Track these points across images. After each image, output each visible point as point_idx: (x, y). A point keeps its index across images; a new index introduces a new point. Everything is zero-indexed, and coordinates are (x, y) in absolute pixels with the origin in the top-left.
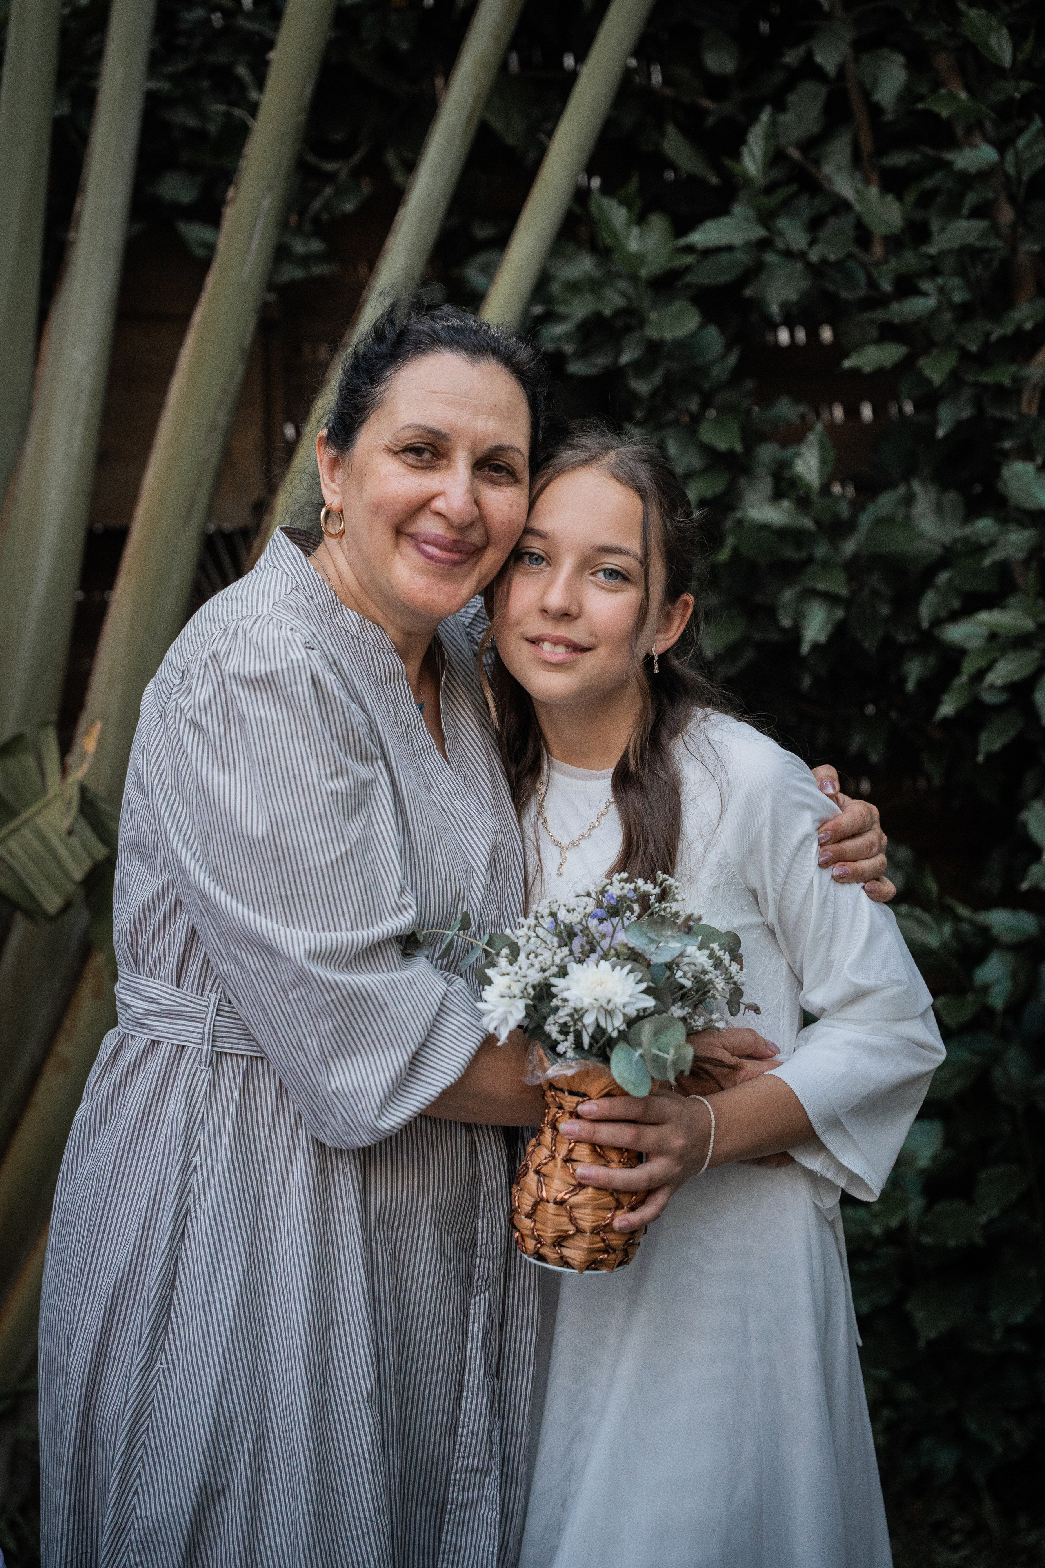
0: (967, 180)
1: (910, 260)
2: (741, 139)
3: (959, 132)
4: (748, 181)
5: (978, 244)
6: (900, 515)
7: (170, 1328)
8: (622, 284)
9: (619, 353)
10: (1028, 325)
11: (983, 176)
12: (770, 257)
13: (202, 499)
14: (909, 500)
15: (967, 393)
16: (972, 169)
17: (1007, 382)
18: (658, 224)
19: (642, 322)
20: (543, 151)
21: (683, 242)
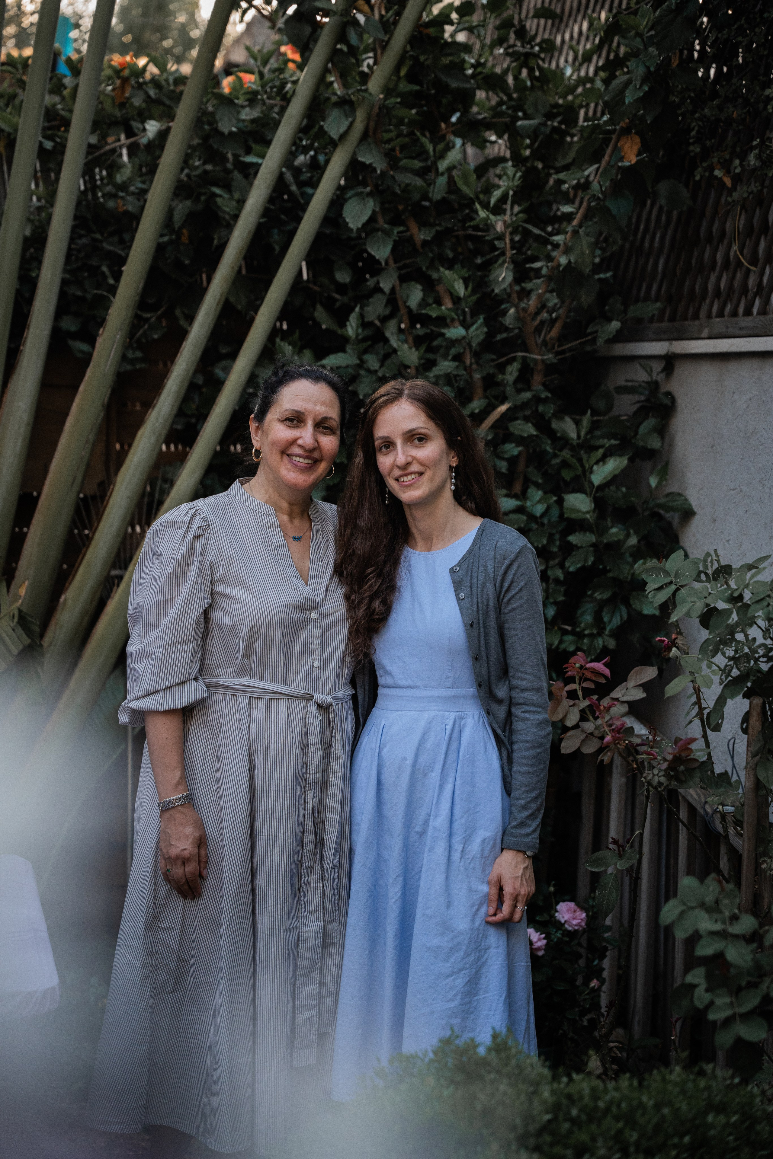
0: (453, 343)
2: (347, 318)
3: (448, 321)
4: (350, 338)
5: (455, 373)
10: (477, 411)
11: (458, 341)
13: (80, 476)
16: (454, 338)
18: (308, 354)
20: (252, 320)
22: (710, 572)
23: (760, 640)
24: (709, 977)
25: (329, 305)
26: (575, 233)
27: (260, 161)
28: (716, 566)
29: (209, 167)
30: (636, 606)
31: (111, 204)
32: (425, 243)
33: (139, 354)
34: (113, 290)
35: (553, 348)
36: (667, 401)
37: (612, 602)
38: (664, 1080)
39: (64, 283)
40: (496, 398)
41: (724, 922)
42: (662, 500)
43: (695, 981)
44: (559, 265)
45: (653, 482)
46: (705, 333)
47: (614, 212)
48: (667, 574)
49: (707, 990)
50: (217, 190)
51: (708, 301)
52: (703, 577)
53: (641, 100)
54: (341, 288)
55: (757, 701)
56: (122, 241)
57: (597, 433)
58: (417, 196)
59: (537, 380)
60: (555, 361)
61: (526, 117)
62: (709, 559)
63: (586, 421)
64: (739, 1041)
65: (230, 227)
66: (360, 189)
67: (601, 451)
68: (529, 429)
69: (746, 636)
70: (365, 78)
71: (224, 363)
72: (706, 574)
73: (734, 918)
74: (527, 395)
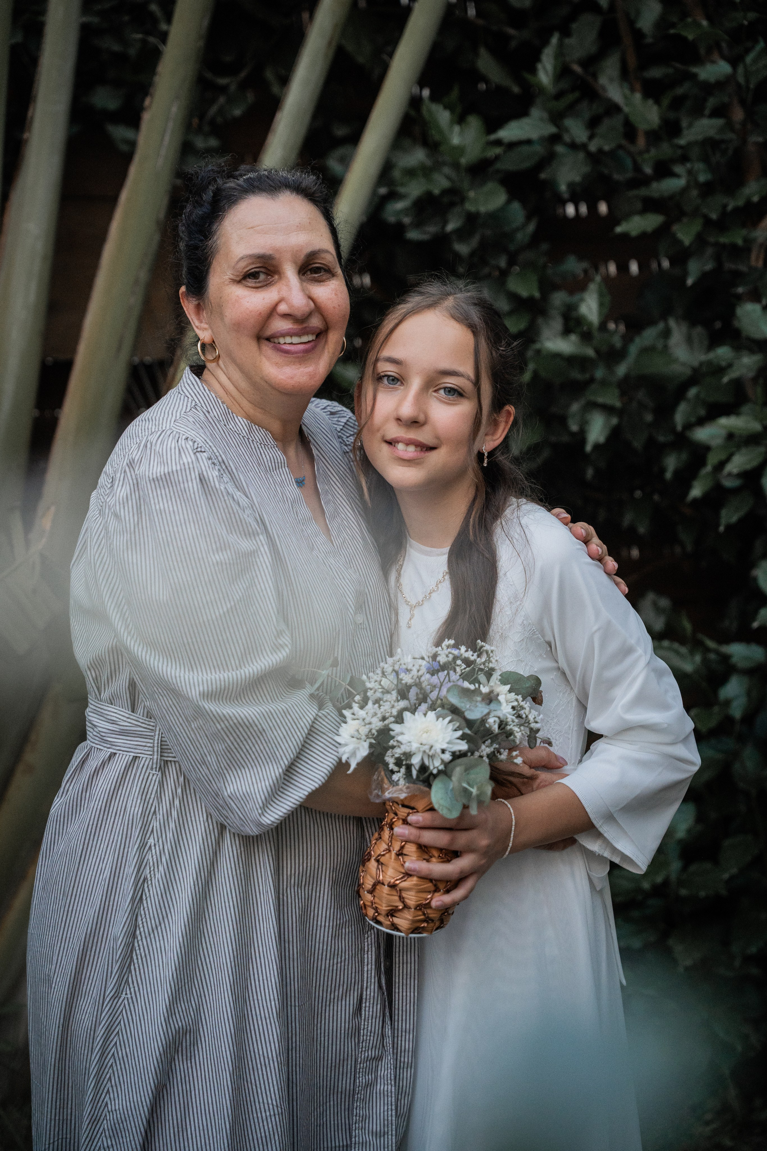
0: (708, 88)
1: (665, 150)
2: (536, 58)
3: (702, 51)
4: (542, 90)
5: (718, 137)
6: (660, 345)
7: (132, 967)
8: (446, 170)
9: (445, 223)
10: (756, 199)
11: (720, 85)
12: (560, 149)
13: (129, 337)
14: (667, 334)
15: (710, 251)
16: (712, 80)
17: (740, 242)
18: (474, 123)
19: (463, 199)
20: (385, 68)
21: (493, 137)
25: (499, 48)
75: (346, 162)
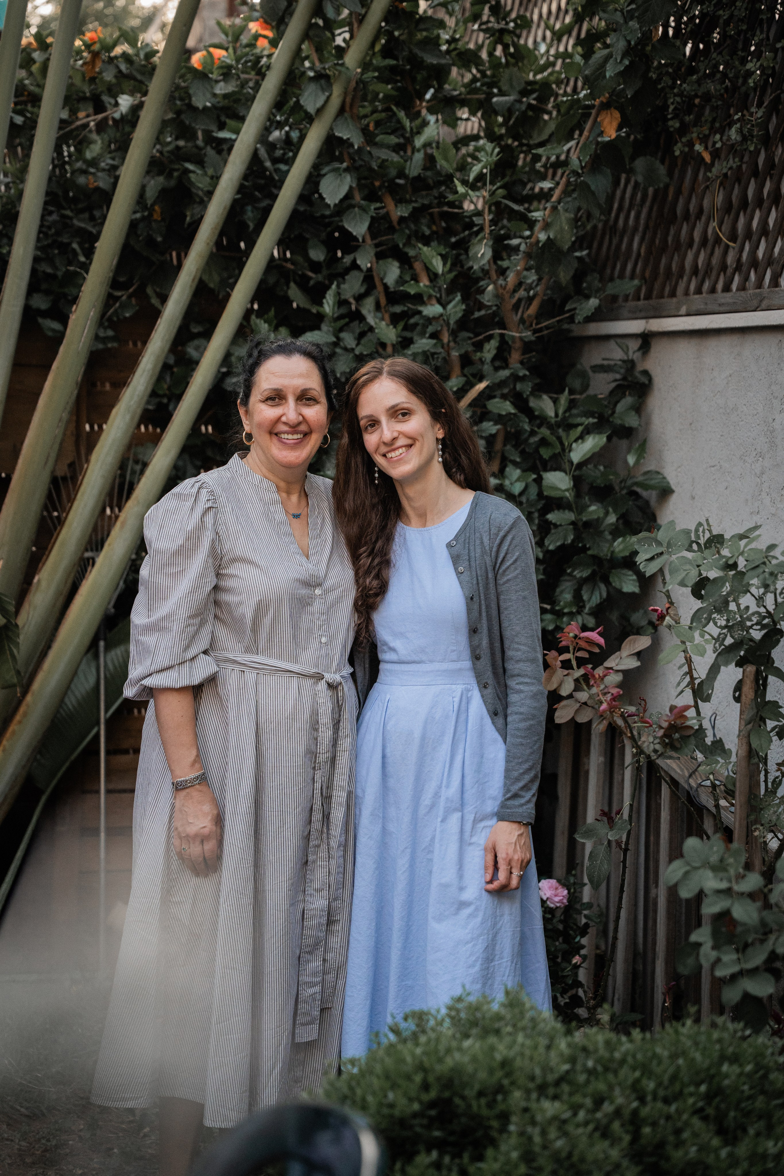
0: (429, 320)
2: (323, 296)
3: (425, 299)
4: (326, 316)
5: (433, 350)
11: (436, 318)
12: (338, 350)
13: (53, 455)
16: (431, 316)
18: (283, 330)
20: (228, 296)
22: (702, 541)
23: (753, 608)
24: (715, 934)
25: (303, 284)
26: (554, 208)
27: (234, 137)
28: (707, 535)
29: (181, 143)
30: (616, 583)
31: (82, 180)
32: (402, 219)
33: (110, 333)
34: (86, 267)
35: (531, 325)
36: (644, 380)
37: (591, 580)
38: (677, 1032)
39: (36, 260)
40: (474, 375)
41: (730, 881)
42: (640, 479)
43: (701, 940)
44: (538, 241)
45: (631, 460)
46: (683, 310)
47: (593, 188)
48: (659, 544)
49: (714, 948)
50: (190, 166)
51: (685, 278)
52: (695, 547)
53: (621, 74)
54: (316, 267)
55: (751, 669)
56: (92, 218)
57: (575, 411)
58: (393, 172)
59: (515, 357)
60: (533, 338)
61: (502, 93)
62: (701, 529)
63: (564, 399)
64: (747, 997)
65: (204, 204)
66: (337, 165)
67: (580, 429)
68: (507, 407)
69: (738, 605)
70: (341, 52)
71: (196, 342)
72: (698, 544)
73: (740, 877)
74: (504, 374)
75: (202, 351)
